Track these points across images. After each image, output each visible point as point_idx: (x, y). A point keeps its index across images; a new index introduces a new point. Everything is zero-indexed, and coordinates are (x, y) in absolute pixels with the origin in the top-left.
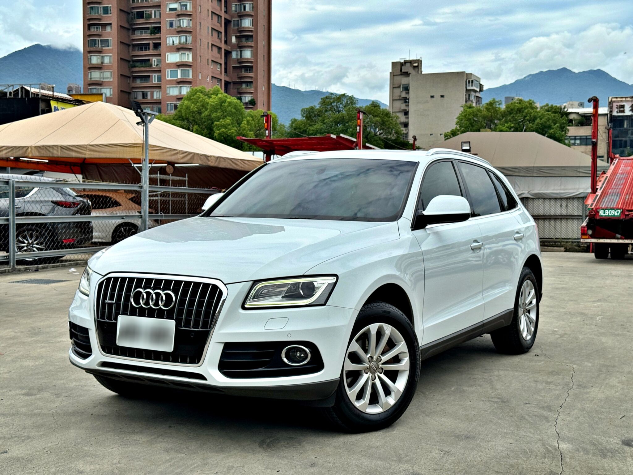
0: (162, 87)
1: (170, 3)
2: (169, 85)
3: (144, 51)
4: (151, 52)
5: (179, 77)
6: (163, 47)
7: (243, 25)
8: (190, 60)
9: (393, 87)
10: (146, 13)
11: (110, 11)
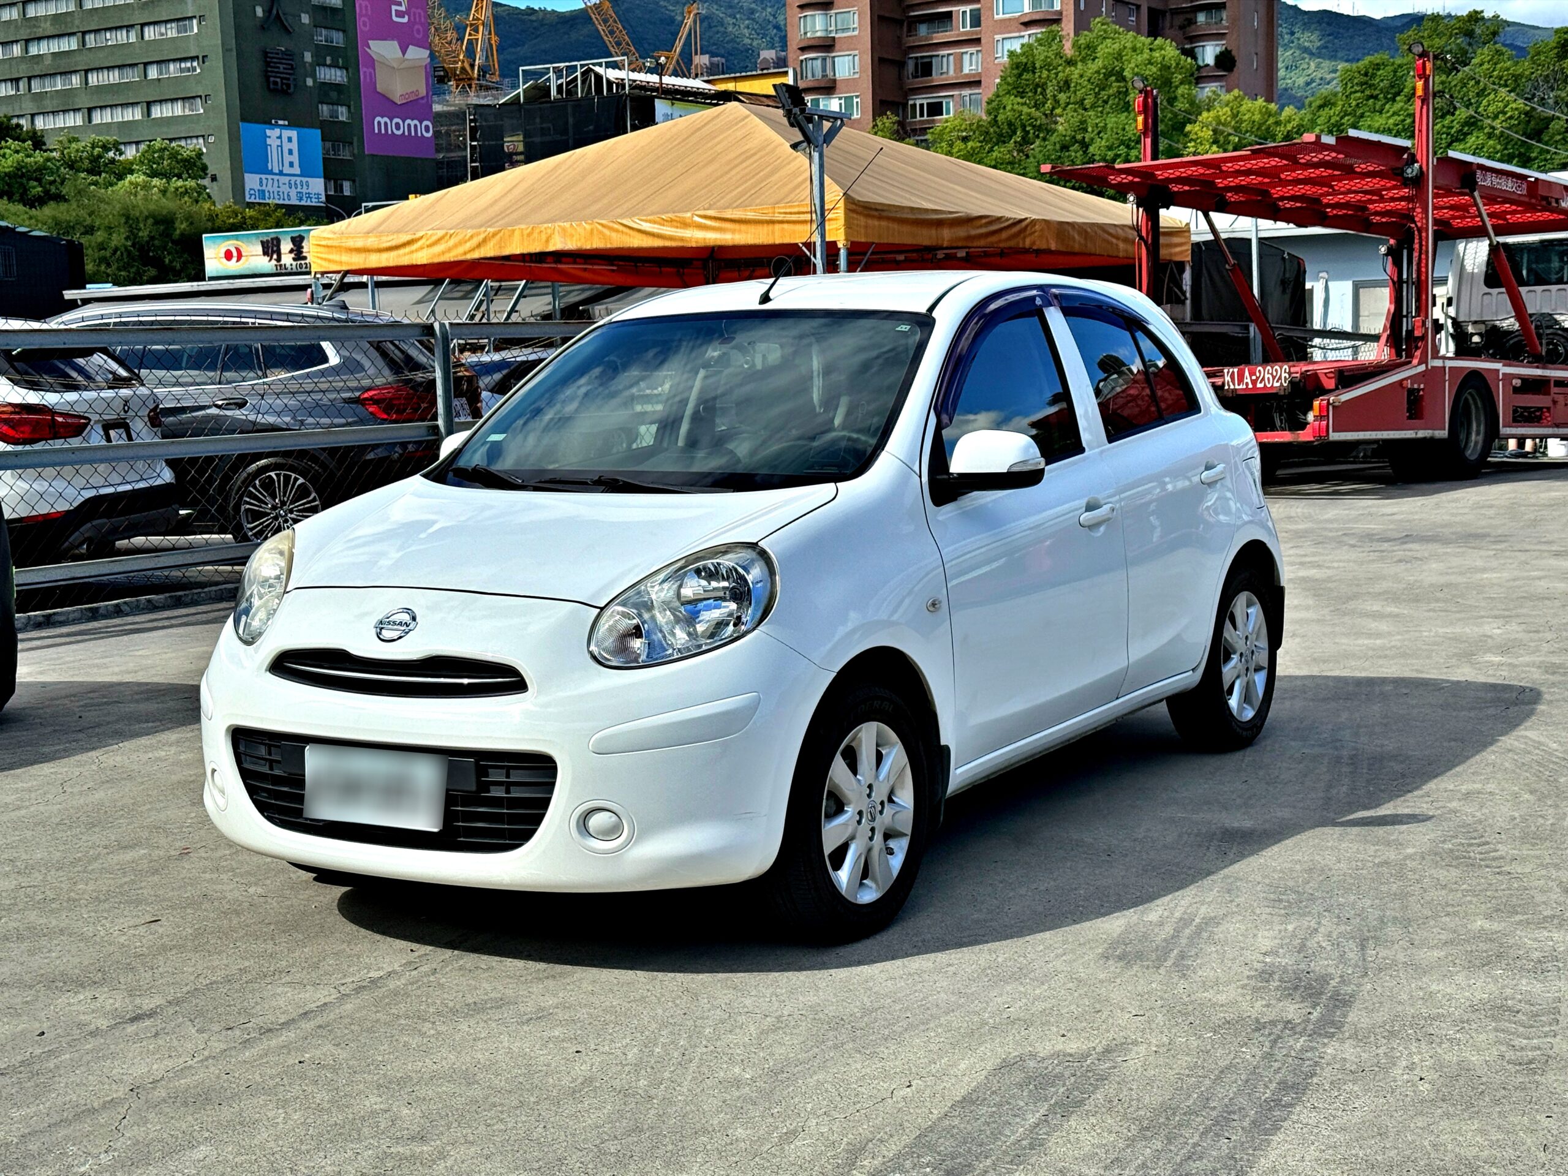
0: (983, 41)
2: (1001, 33)
5: (1027, 10)
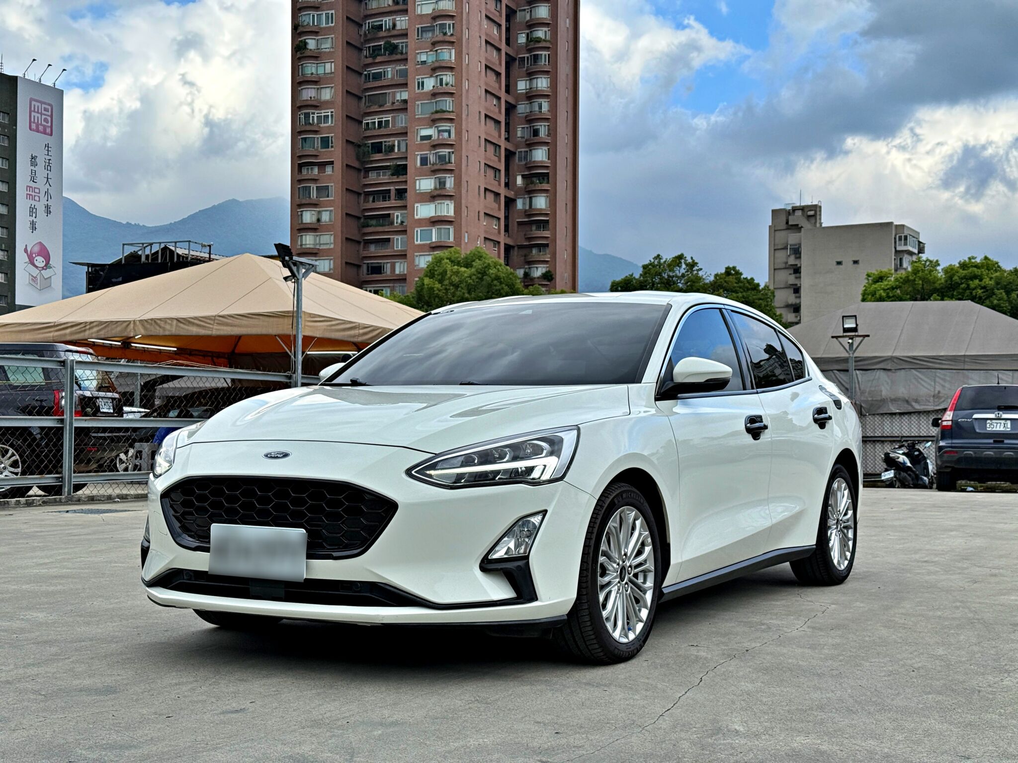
0: (408, 256)
1: (421, 129)
2: (418, 252)
3: (382, 203)
4: (393, 202)
5: (434, 240)
6: (409, 195)
7: (533, 160)
8: (451, 213)
9: (775, 249)
10: (385, 145)
11: (332, 143)
